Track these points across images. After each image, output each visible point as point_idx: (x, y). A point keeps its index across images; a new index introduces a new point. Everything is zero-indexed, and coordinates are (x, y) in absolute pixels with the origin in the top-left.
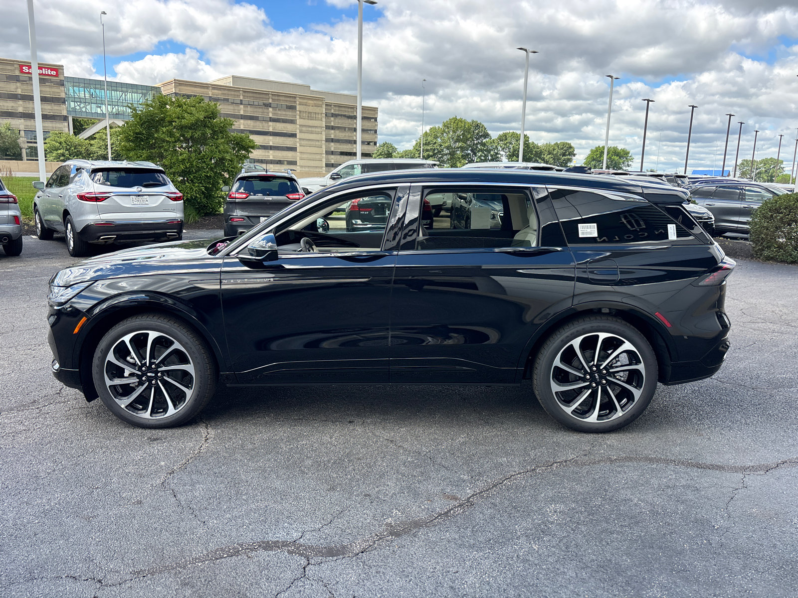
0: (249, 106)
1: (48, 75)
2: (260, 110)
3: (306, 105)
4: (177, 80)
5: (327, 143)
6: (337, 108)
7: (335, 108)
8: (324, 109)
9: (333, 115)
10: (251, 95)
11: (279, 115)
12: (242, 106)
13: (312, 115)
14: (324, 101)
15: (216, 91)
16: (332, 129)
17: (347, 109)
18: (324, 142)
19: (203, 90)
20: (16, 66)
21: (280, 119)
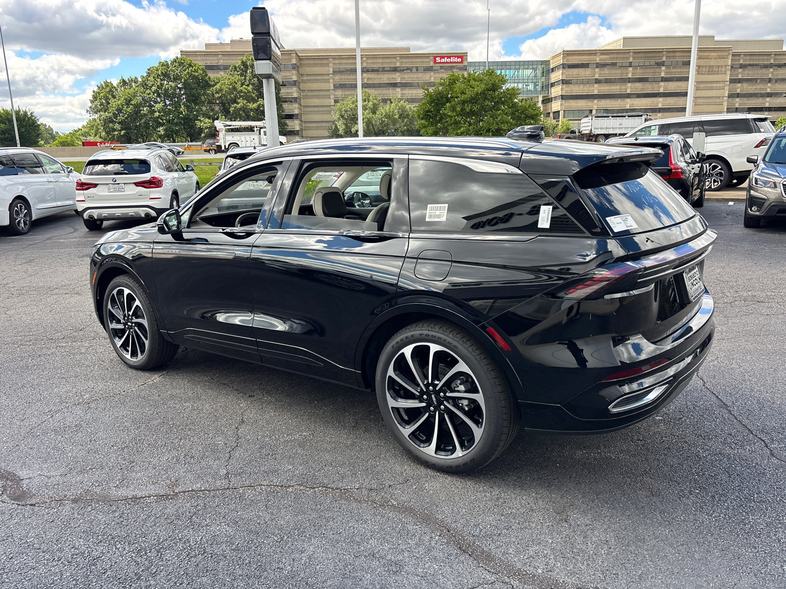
0: (639, 68)
1: (455, 62)
2: (652, 70)
3: (707, 58)
4: (566, 51)
5: (730, 100)
6: (748, 58)
7: (744, 58)
8: (730, 61)
9: (742, 66)
10: (642, 55)
11: (673, 73)
12: (631, 69)
13: (714, 69)
14: (731, 52)
15: (604, 57)
16: (739, 82)
17: (761, 57)
18: (726, 98)
19: (590, 57)
20: (431, 58)
21: (673, 77)
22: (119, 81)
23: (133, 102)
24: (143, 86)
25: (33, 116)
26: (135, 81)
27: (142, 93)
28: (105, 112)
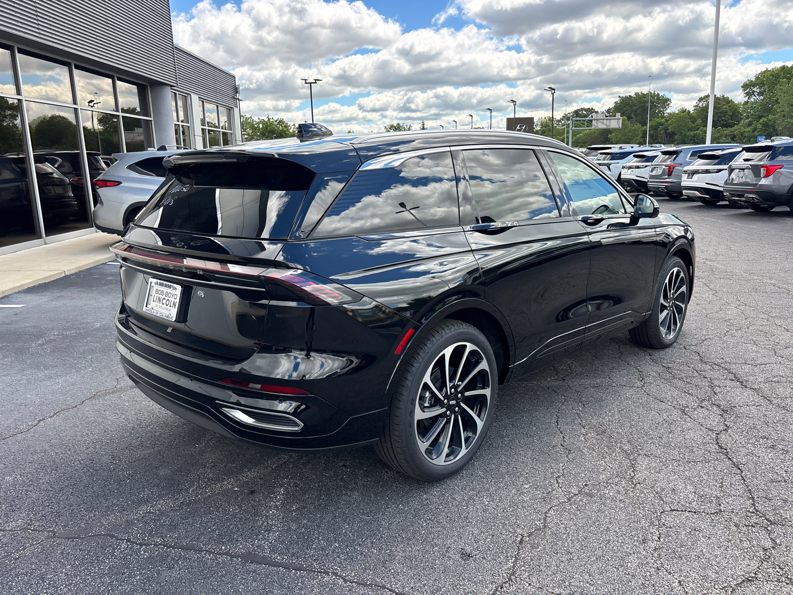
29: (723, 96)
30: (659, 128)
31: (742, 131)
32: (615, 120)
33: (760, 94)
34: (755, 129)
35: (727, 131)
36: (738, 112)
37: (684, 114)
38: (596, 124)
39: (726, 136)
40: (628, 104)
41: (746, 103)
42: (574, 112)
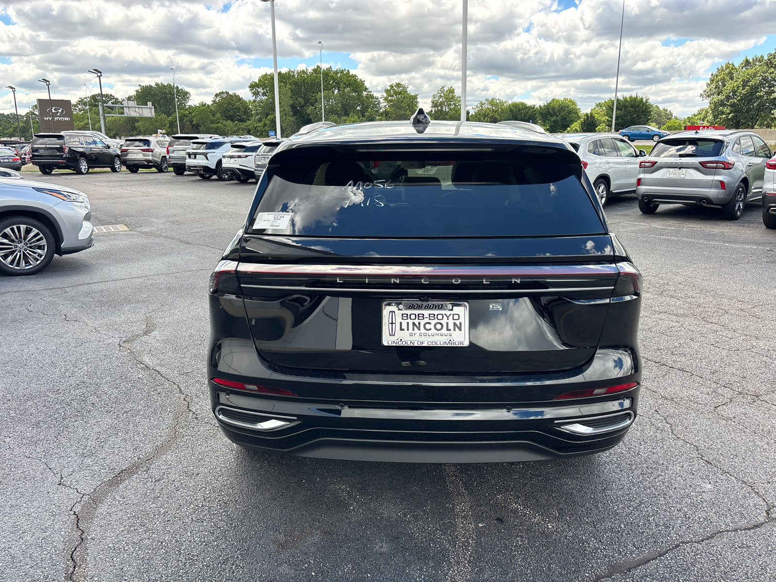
22: (741, 62)
23: (750, 84)
24: (767, 65)
25: (647, 102)
26: (759, 60)
27: (764, 72)
28: (719, 95)
29: (235, 94)
30: (184, 119)
31: (255, 126)
32: (147, 109)
33: (264, 94)
34: (265, 125)
35: (243, 125)
36: (249, 109)
37: (205, 107)
38: (128, 112)
39: (242, 130)
40: (150, 94)
41: (254, 101)
42: (91, 97)
